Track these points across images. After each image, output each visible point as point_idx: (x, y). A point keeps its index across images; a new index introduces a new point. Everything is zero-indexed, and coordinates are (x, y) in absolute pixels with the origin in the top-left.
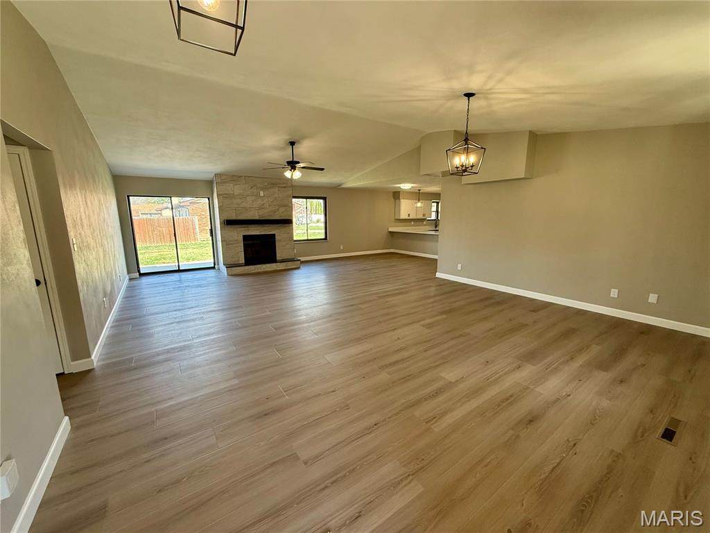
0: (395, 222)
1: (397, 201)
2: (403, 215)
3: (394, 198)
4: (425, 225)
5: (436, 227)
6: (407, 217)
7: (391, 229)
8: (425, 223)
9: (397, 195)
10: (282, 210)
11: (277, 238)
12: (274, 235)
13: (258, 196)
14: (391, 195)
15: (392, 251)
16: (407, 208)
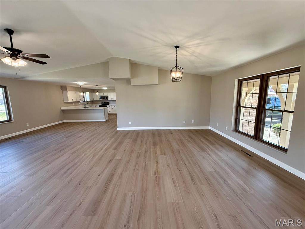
0: (64, 104)
1: (64, 92)
2: (70, 100)
3: (62, 90)
4: (80, 105)
5: (85, 105)
6: (72, 101)
7: (62, 108)
8: (80, 104)
9: (63, 88)
14: (60, 87)
15: (65, 121)
16: (71, 96)
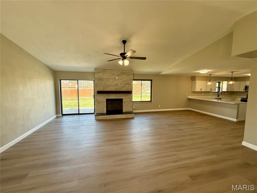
0: (192, 93)
1: (193, 82)
2: (198, 89)
3: (191, 80)
4: (211, 95)
5: (218, 96)
6: (200, 91)
7: (189, 97)
9: (193, 78)
10: (127, 86)
11: (123, 101)
12: (122, 99)
13: (115, 79)
15: (189, 109)
16: (200, 85)
